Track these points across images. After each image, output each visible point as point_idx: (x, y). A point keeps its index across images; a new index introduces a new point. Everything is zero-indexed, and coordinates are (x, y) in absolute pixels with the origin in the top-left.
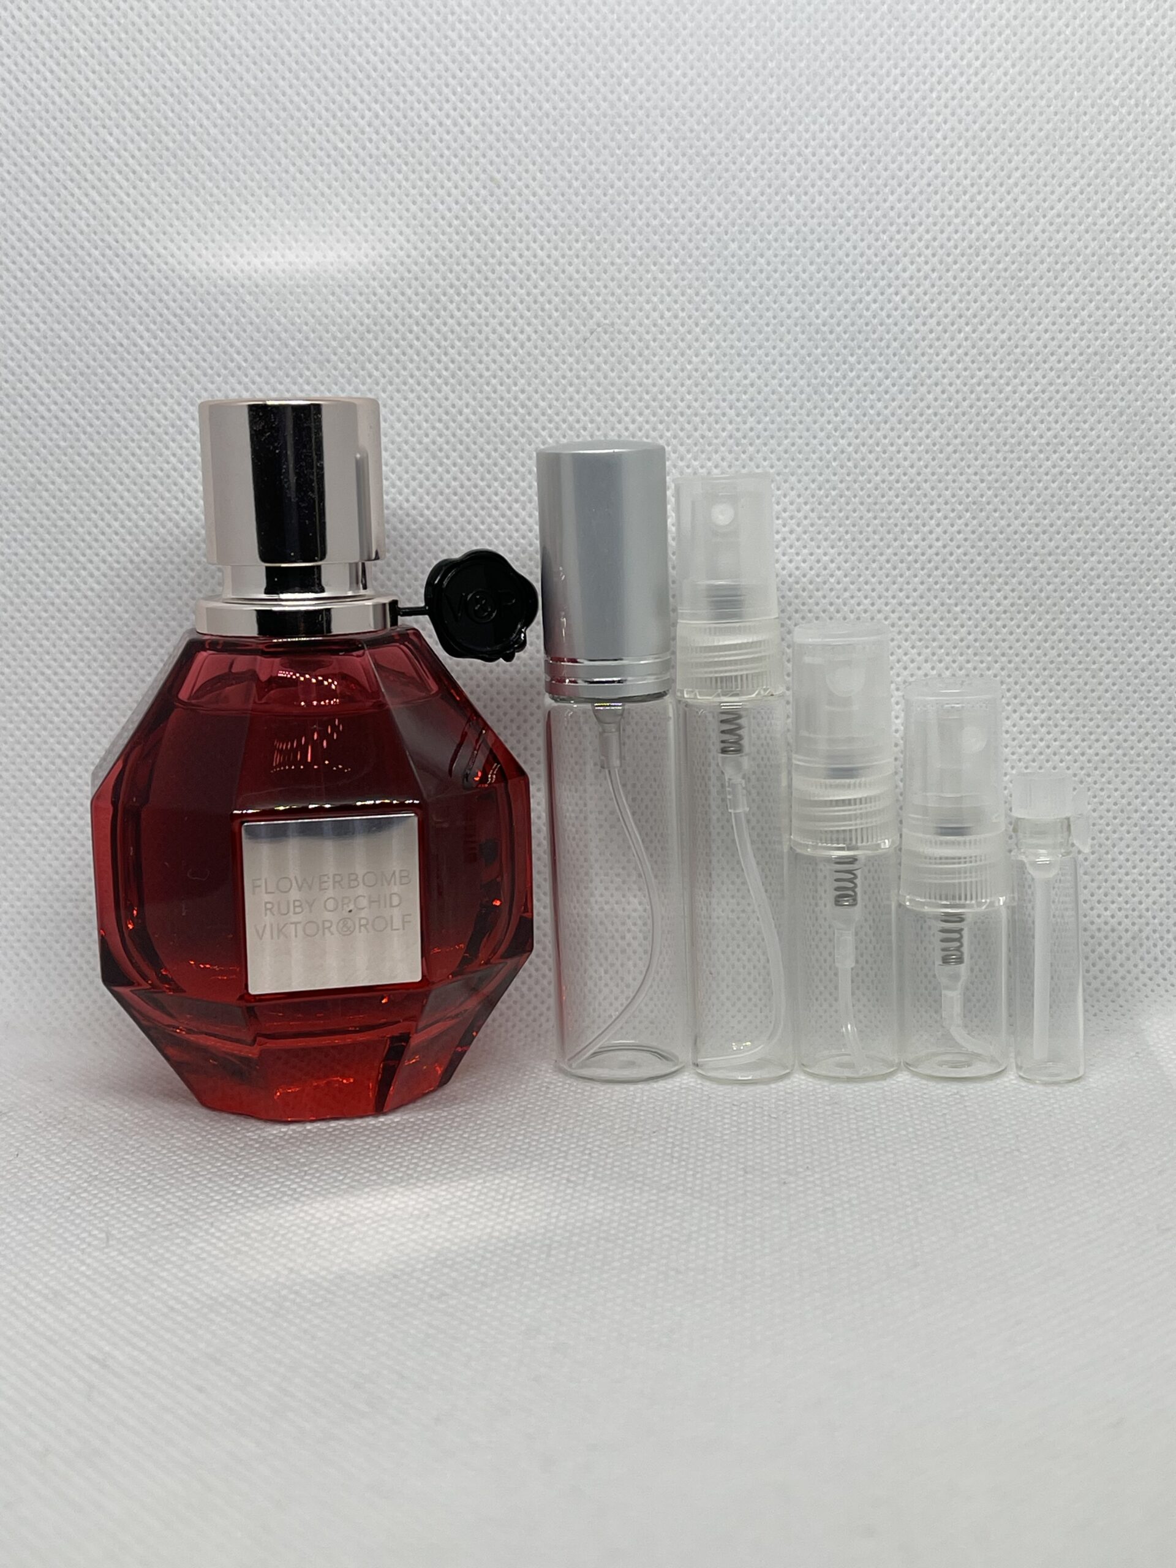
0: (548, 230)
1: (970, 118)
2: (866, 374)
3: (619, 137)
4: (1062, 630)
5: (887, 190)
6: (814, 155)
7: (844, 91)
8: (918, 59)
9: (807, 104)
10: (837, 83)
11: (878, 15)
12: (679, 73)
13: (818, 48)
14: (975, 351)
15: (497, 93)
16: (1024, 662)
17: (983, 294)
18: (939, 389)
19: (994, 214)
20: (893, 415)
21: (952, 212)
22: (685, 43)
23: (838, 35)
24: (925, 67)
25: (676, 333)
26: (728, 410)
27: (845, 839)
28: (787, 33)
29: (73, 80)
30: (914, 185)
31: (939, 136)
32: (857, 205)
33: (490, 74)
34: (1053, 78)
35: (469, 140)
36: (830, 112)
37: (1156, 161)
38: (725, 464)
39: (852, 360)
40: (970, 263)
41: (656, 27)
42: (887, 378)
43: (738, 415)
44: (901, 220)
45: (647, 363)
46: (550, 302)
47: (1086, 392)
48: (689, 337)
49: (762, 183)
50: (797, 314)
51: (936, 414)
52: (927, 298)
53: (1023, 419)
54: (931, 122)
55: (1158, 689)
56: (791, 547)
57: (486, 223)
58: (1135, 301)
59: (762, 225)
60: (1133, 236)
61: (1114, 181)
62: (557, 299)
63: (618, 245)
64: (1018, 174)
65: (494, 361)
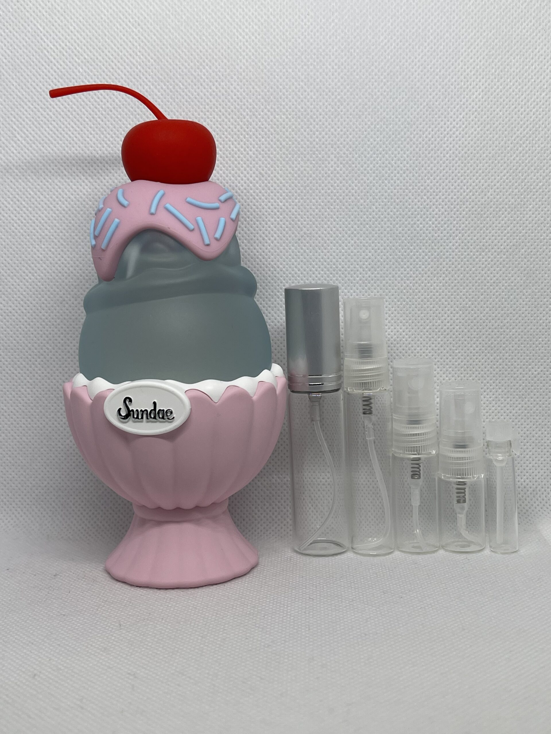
0: (284, 194)
1: (460, 149)
2: (418, 254)
5: (426, 178)
7: (408, 137)
8: (439, 124)
9: (393, 143)
10: (405, 134)
11: (422, 107)
12: (339, 130)
13: (397, 120)
15: (263, 138)
18: (448, 260)
19: (471, 188)
22: (342, 118)
23: (406, 114)
24: (442, 127)
27: (416, 450)
28: (385, 113)
29: (82, 131)
31: (448, 156)
32: (414, 184)
33: (260, 130)
34: (495, 132)
35: (251, 157)
36: (402, 146)
38: (358, 291)
39: (412, 248)
40: (461, 208)
41: (330, 111)
44: (431, 191)
46: (284, 224)
47: (510, 261)
48: (343, 238)
49: (374, 175)
50: (388, 229)
51: (447, 270)
52: (443, 222)
53: (483, 272)
54: (444, 150)
55: (541, 385)
57: (257, 191)
60: (529, 197)
61: (520, 174)
62: (287, 223)
63: (314, 201)
64: (480, 171)
65: (261, 249)
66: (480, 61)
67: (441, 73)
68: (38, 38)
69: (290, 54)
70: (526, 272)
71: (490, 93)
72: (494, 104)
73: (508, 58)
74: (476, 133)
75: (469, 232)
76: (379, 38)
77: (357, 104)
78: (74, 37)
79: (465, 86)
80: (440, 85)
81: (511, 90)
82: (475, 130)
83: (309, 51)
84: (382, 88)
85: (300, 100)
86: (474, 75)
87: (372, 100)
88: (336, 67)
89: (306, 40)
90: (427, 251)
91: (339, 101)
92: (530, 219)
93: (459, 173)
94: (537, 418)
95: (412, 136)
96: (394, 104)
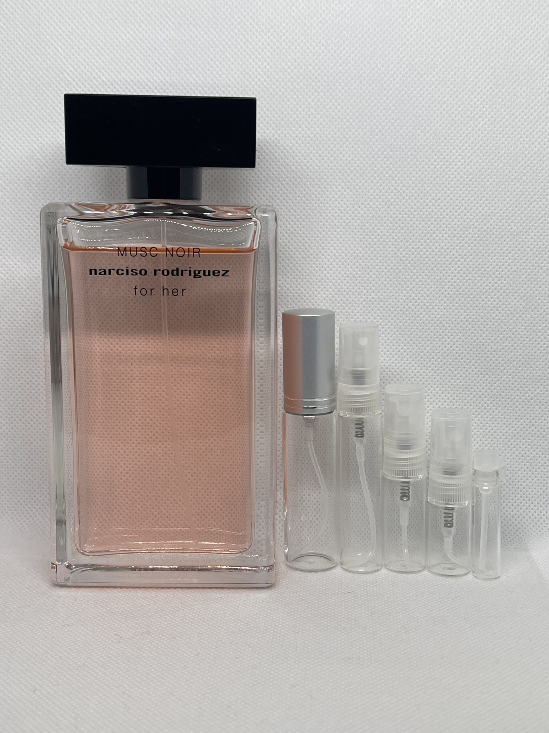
1: (465, 176)
2: (420, 277)
3: (322, 180)
4: (499, 382)
6: (401, 189)
7: (414, 164)
8: (445, 152)
9: (399, 169)
10: (411, 161)
11: (428, 134)
13: (404, 147)
14: (465, 269)
16: (483, 394)
17: (469, 246)
18: (450, 284)
19: (474, 214)
20: (431, 294)
21: (457, 214)
23: (412, 142)
24: (447, 155)
25: (343, 259)
26: (364, 290)
27: (405, 474)
30: (442, 202)
36: (408, 172)
37: (541, 195)
38: (362, 311)
39: (415, 271)
40: (464, 234)
41: (338, 137)
42: (429, 279)
43: (367, 292)
44: (436, 216)
45: (331, 270)
47: (510, 286)
50: (392, 253)
52: (445, 248)
54: (449, 177)
55: (538, 407)
56: (388, 345)
58: (531, 251)
59: (379, 217)
60: (531, 225)
61: (523, 203)
64: (484, 199)
66: (488, 91)
67: (449, 102)
68: (58, 60)
69: (301, 81)
70: (525, 298)
71: (495, 123)
72: (500, 134)
73: (515, 89)
74: (481, 161)
75: (471, 257)
76: (389, 66)
77: (365, 130)
78: (93, 60)
79: (472, 115)
80: (447, 113)
81: (517, 120)
82: (480, 159)
83: (319, 78)
84: (390, 115)
85: (309, 126)
86: (481, 104)
87: (380, 127)
88: (345, 94)
89: (316, 68)
90: (429, 274)
91: (348, 127)
92: (531, 246)
93: (463, 200)
94: (533, 438)
95: (418, 163)
96: (401, 131)
